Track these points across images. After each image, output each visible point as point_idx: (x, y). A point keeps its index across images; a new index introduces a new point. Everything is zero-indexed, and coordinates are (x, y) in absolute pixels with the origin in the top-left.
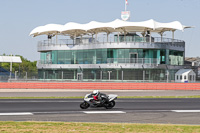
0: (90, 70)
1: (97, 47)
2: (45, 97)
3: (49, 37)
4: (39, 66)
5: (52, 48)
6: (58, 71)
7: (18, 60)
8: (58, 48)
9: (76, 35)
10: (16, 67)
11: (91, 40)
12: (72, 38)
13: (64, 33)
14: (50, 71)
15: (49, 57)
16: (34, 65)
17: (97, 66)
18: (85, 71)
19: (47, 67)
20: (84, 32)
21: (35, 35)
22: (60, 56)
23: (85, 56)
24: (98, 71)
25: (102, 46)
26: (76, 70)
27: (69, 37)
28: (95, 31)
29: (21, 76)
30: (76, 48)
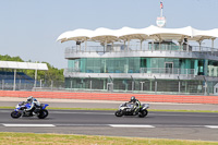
0: (121, 80)
1: (129, 55)
3: (78, 43)
4: (66, 75)
5: (81, 55)
6: (86, 80)
7: (44, 67)
8: (87, 55)
9: (107, 43)
10: (41, 74)
11: (123, 47)
12: (103, 44)
13: (94, 39)
14: (78, 80)
15: (77, 65)
16: (61, 72)
17: (128, 76)
18: (116, 80)
19: (75, 75)
20: (116, 39)
21: (63, 41)
22: (89, 64)
23: (116, 64)
24: (129, 81)
25: (135, 54)
26: (106, 80)
27: (99, 44)
28: (127, 38)
29: (47, 85)
30: (106, 55)
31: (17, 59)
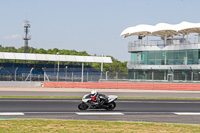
0: (180, 71)
1: (188, 47)
2: (135, 97)
3: (140, 38)
4: (129, 67)
5: (143, 49)
6: (148, 71)
7: (108, 60)
8: (149, 48)
9: (167, 36)
10: (107, 67)
11: (182, 41)
12: (163, 38)
13: (155, 34)
14: (140, 72)
15: (140, 58)
16: (124, 65)
17: (188, 67)
18: (176, 72)
19: (137, 67)
20: (175, 33)
21: (126, 36)
22: (150, 57)
23: (176, 56)
24: (189, 72)
25: (193, 47)
26: (167, 71)
27: (159, 38)
28: (186, 32)
29: (111, 76)
30: (167, 48)
31: (84, 54)
